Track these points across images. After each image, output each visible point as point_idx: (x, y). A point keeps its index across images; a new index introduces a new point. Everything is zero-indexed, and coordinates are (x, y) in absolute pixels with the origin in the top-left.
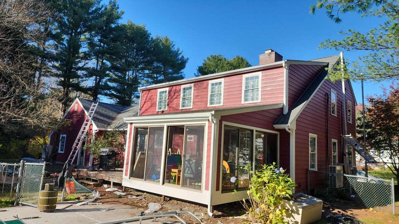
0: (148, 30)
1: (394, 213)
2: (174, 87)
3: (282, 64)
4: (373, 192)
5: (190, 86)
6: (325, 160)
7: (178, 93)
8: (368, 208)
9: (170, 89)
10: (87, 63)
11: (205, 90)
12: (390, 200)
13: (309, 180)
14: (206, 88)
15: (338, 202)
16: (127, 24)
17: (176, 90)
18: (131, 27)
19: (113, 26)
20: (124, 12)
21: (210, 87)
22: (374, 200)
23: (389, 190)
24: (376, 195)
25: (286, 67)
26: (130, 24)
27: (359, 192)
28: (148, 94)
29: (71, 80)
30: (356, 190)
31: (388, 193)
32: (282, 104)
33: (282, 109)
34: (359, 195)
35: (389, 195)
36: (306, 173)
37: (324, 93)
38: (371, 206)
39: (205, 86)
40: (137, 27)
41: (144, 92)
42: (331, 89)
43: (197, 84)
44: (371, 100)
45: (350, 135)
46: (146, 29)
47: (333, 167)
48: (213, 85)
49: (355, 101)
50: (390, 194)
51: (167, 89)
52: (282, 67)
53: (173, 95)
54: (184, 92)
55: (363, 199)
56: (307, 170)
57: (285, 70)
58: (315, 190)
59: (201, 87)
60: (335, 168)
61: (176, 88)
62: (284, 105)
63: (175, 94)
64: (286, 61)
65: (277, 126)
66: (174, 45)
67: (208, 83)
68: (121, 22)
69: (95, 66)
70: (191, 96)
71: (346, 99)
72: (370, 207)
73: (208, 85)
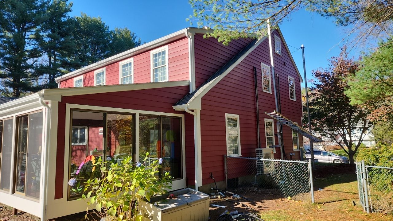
0: (104, 22)
1: (313, 202)
2: (88, 74)
3: (185, 33)
4: (290, 177)
5: (102, 70)
6: (256, 143)
7: (92, 80)
8: (286, 197)
9: (85, 77)
10: (36, 61)
11: (116, 74)
12: (308, 186)
13: (226, 168)
14: (118, 71)
15: (256, 192)
16: (81, 18)
17: (90, 76)
18: (85, 20)
19: (63, 19)
20: (72, 4)
21: (121, 69)
22: (292, 187)
23: (307, 173)
24: (293, 181)
25: (191, 37)
26: (83, 17)
27: (276, 178)
28: (66, 84)
29: (21, 80)
30: (273, 176)
31: (306, 178)
32: (188, 81)
33: (188, 87)
34: (277, 182)
35: (307, 180)
36: (223, 160)
37: (252, 68)
38: (289, 194)
39: (116, 69)
40: (91, 20)
41: (62, 83)
42: (262, 63)
43: (109, 68)
44: (318, 75)
45: (274, 112)
46: (103, 21)
47: (260, 151)
48: (123, 66)
49: (299, 77)
50: (308, 178)
51: (82, 77)
52: (185, 37)
53: (87, 83)
54: (98, 79)
55: (280, 187)
56: (224, 156)
57: (189, 39)
58: (239, 179)
59: (112, 70)
60: (262, 151)
61: (90, 75)
62: (189, 82)
63: (89, 81)
64: (189, 28)
65: (178, 108)
66: (136, 37)
67: (119, 65)
68: (70, 15)
69: (48, 63)
70: (103, 82)
71: (275, 72)
72: (288, 196)
73: (118, 67)
